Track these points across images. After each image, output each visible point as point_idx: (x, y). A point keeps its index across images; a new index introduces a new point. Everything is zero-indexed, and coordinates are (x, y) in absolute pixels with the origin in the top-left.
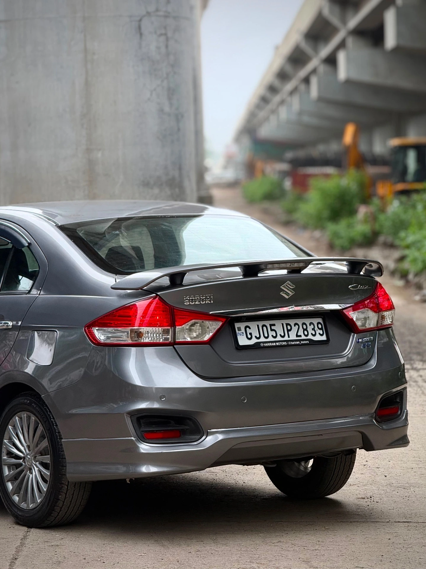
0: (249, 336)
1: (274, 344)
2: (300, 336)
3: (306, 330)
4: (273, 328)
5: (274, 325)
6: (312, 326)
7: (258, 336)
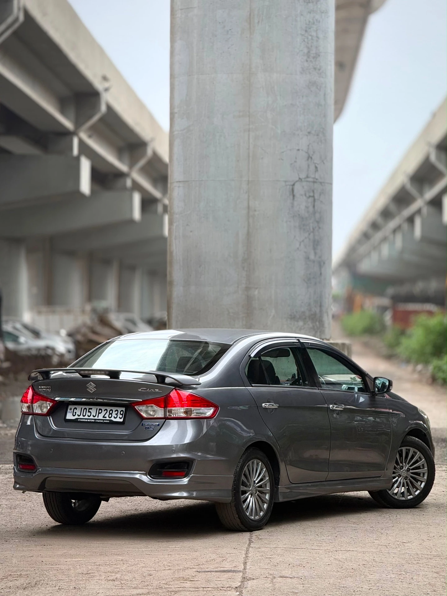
0: (74, 414)
1: (87, 420)
2: (106, 417)
3: (111, 414)
4: (90, 410)
5: (91, 409)
6: (116, 412)
7: (79, 415)
